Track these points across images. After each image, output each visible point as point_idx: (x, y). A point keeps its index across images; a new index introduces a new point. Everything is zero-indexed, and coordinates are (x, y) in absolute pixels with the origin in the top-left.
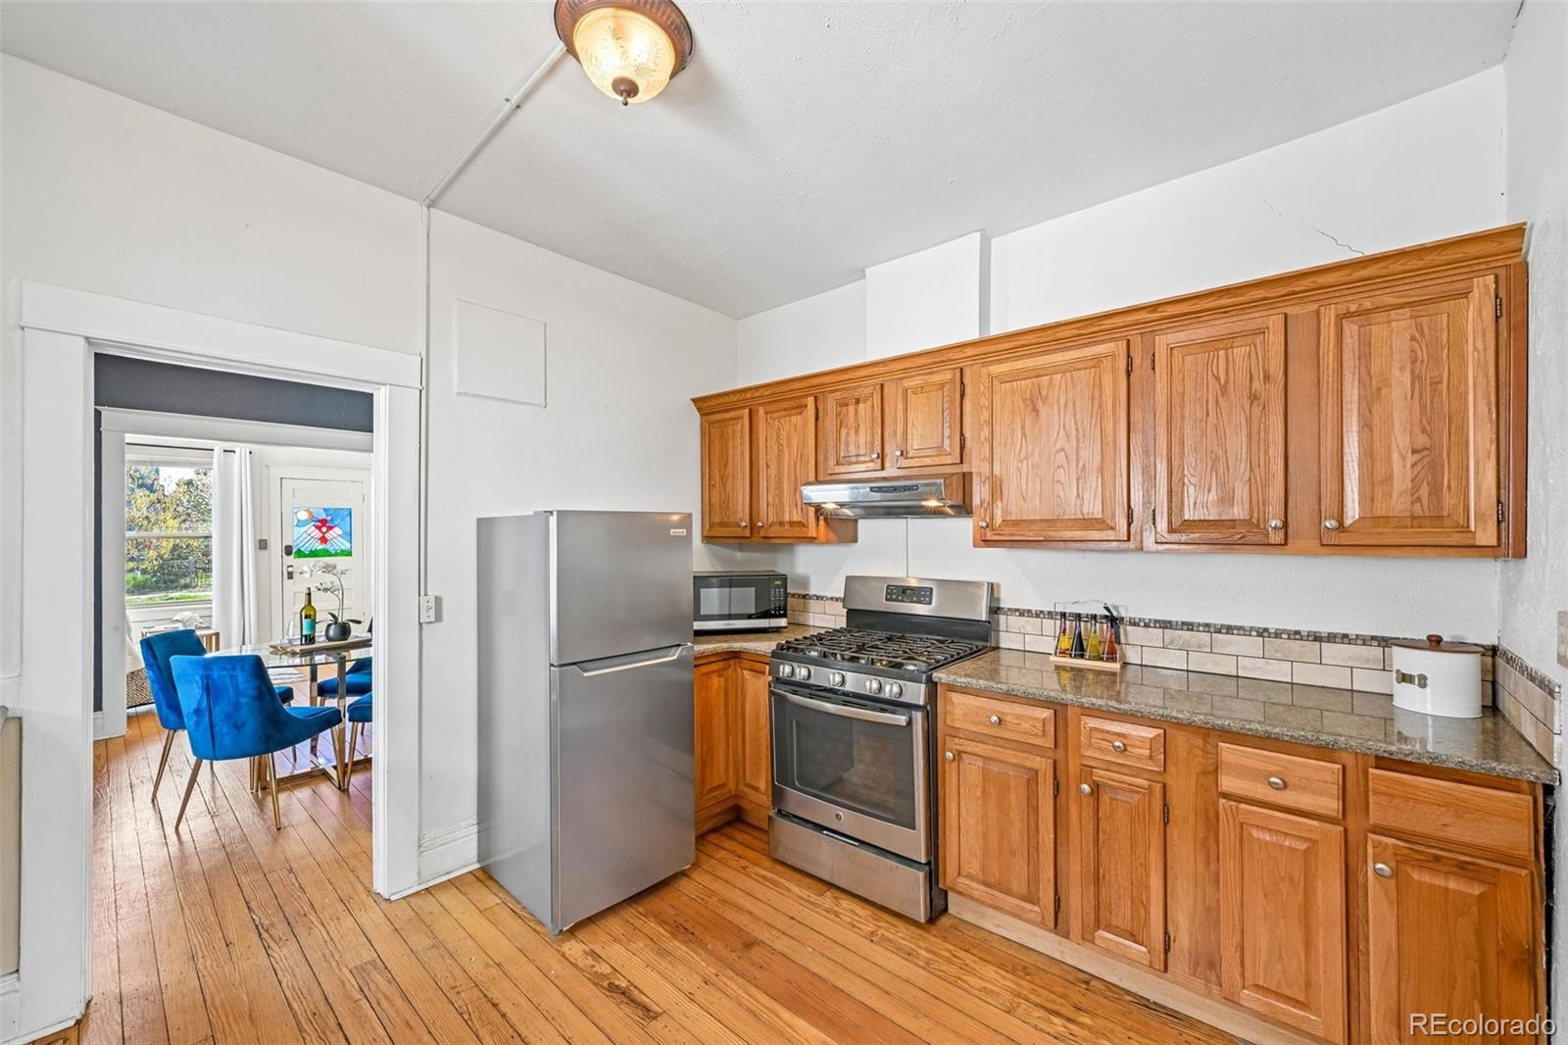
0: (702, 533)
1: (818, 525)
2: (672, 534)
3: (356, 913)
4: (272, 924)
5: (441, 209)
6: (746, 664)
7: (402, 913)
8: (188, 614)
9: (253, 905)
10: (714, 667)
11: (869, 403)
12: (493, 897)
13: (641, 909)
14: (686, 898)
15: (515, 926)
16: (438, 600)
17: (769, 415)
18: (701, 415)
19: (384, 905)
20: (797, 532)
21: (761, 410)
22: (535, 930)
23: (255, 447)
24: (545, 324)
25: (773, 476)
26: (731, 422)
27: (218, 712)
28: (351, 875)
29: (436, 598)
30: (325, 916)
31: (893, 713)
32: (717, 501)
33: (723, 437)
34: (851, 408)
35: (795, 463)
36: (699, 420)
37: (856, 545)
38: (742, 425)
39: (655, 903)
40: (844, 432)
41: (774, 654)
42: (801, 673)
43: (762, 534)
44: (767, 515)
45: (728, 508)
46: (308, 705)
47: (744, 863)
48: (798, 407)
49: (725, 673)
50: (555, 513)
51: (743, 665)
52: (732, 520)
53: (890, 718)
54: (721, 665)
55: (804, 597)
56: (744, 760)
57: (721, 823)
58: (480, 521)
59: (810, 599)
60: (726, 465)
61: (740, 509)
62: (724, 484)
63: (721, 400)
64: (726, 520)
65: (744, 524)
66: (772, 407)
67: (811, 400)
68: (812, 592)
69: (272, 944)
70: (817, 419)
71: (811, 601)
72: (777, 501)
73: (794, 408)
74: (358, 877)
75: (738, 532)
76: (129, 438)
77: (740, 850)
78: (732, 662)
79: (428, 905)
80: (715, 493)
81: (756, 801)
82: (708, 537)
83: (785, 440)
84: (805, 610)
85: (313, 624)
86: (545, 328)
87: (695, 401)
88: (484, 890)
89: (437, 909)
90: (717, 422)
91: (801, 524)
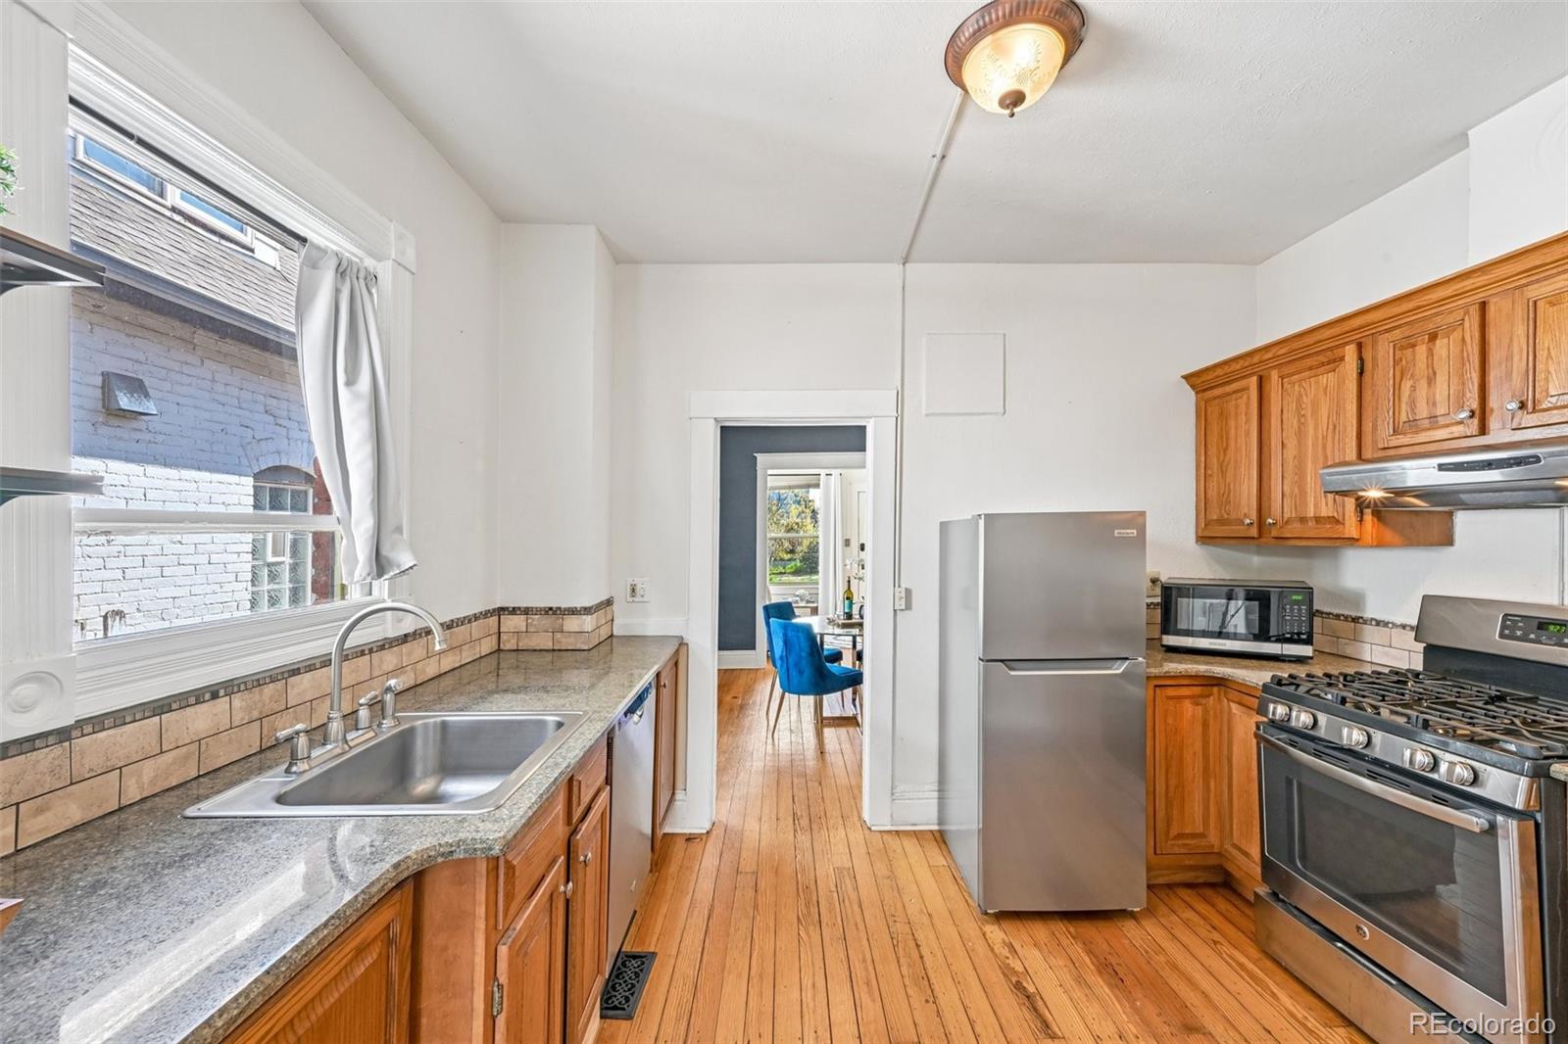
0: (1197, 533)
1: (1361, 521)
2: (1116, 535)
3: (848, 830)
4: (802, 816)
5: (915, 262)
6: (1233, 694)
7: (876, 839)
8: (802, 591)
9: (796, 799)
10: (1185, 691)
11: (1456, 335)
12: (942, 858)
13: (1072, 930)
14: (1127, 942)
15: (953, 889)
16: (908, 592)
17: (1285, 380)
18: (1197, 393)
19: (866, 831)
20: (1327, 530)
21: (1274, 375)
22: (967, 901)
23: (843, 471)
24: (1004, 335)
25: (1291, 457)
26: (1234, 396)
27: (791, 661)
28: (852, 801)
29: (906, 589)
30: (831, 823)
31: (1457, 808)
32: (1215, 494)
33: (1223, 416)
34: (1422, 350)
35: (1325, 438)
36: (1195, 398)
37: (1452, 548)
38: (1248, 398)
39: (1088, 929)
40: (1406, 386)
41: (1266, 688)
42: (1302, 718)
43: (1274, 533)
44: (1280, 508)
45: (1228, 502)
46: (851, 667)
47: (1216, 936)
48: (1329, 363)
49: (1204, 701)
50: (983, 517)
51: (1230, 696)
52: (1233, 516)
53: (1448, 815)
54: (1197, 690)
55: (1355, 620)
56: (1231, 813)
57: (1201, 880)
58: (941, 523)
59: (1365, 622)
60: (1225, 450)
61: (1244, 501)
62: (1223, 471)
63: (1219, 372)
64: (1226, 516)
65: (1248, 521)
66: (1286, 370)
67: (1350, 352)
68: (1368, 614)
69: (799, 832)
70: (1361, 373)
71: (1367, 627)
72: (1296, 490)
73: (1323, 364)
74: (856, 804)
75: (1241, 531)
76: (770, 472)
77: (1217, 920)
78: (1215, 689)
79: (894, 843)
80: (1213, 485)
81: (1245, 869)
82: (1202, 537)
83: (1310, 408)
84: (1356, 638)
85: (851, 607)
86: (1004, 339)
87: (1186, 378)
88: (937, 850)
89: (899, 850)
90: (1215, 398)
91: (1336, 521)
